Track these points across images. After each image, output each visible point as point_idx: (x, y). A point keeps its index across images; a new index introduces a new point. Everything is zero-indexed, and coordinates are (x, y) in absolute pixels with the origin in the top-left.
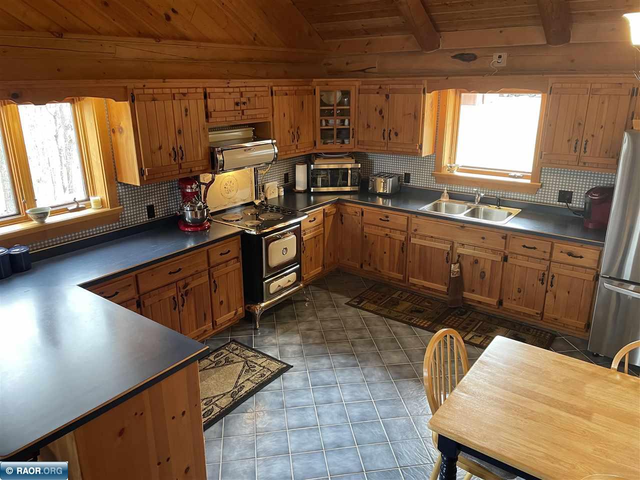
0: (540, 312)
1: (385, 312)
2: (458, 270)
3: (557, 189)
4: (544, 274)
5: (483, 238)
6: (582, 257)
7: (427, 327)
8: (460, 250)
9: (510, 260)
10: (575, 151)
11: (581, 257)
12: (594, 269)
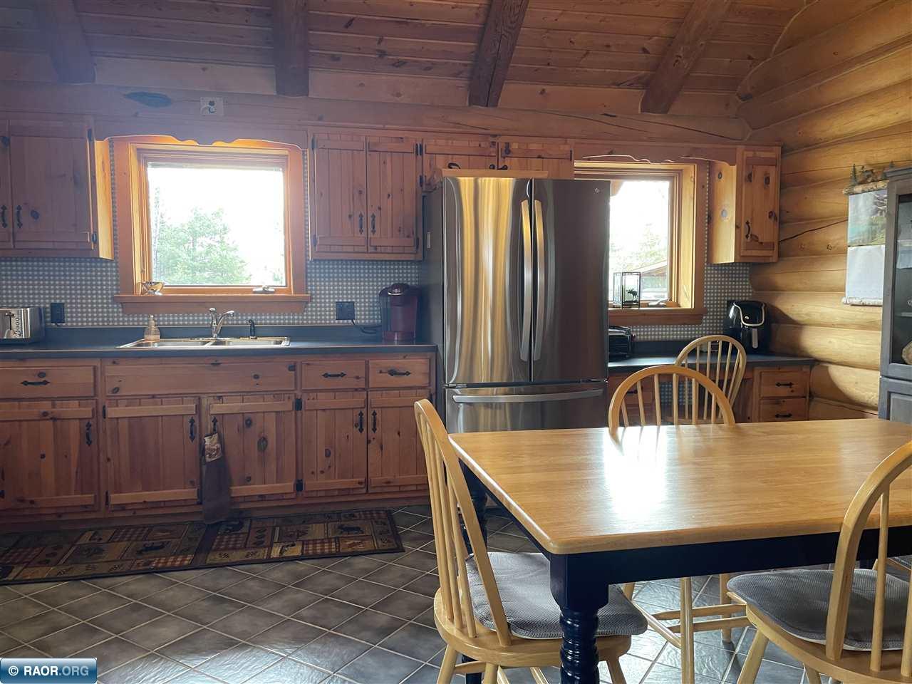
0: (363, 479)
1: (81, 570)
2: (218, 445)
3: (332, 300)
4: (361, 414)
5: (256, 377)
6: (410, 373)
7: (188, 565)
8: (218, 408)
9: (307, 403)
10: (361, 231)
11: (408, 373)
12: (423, 388)
